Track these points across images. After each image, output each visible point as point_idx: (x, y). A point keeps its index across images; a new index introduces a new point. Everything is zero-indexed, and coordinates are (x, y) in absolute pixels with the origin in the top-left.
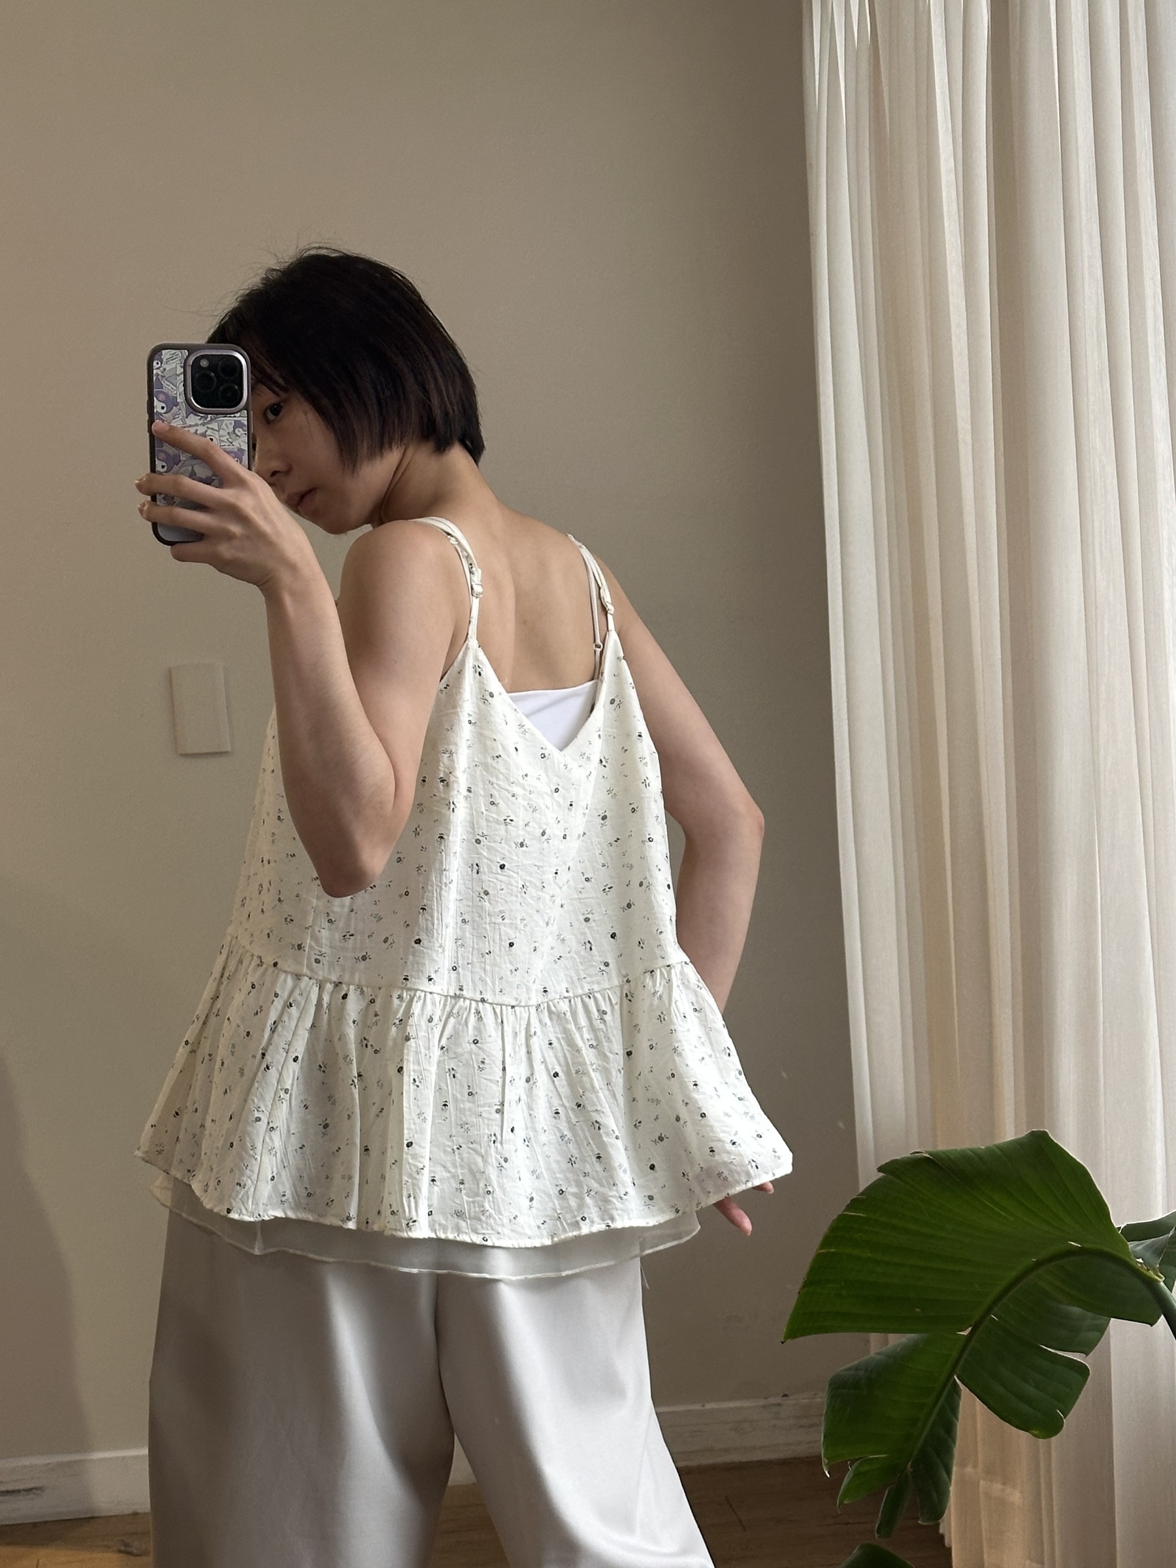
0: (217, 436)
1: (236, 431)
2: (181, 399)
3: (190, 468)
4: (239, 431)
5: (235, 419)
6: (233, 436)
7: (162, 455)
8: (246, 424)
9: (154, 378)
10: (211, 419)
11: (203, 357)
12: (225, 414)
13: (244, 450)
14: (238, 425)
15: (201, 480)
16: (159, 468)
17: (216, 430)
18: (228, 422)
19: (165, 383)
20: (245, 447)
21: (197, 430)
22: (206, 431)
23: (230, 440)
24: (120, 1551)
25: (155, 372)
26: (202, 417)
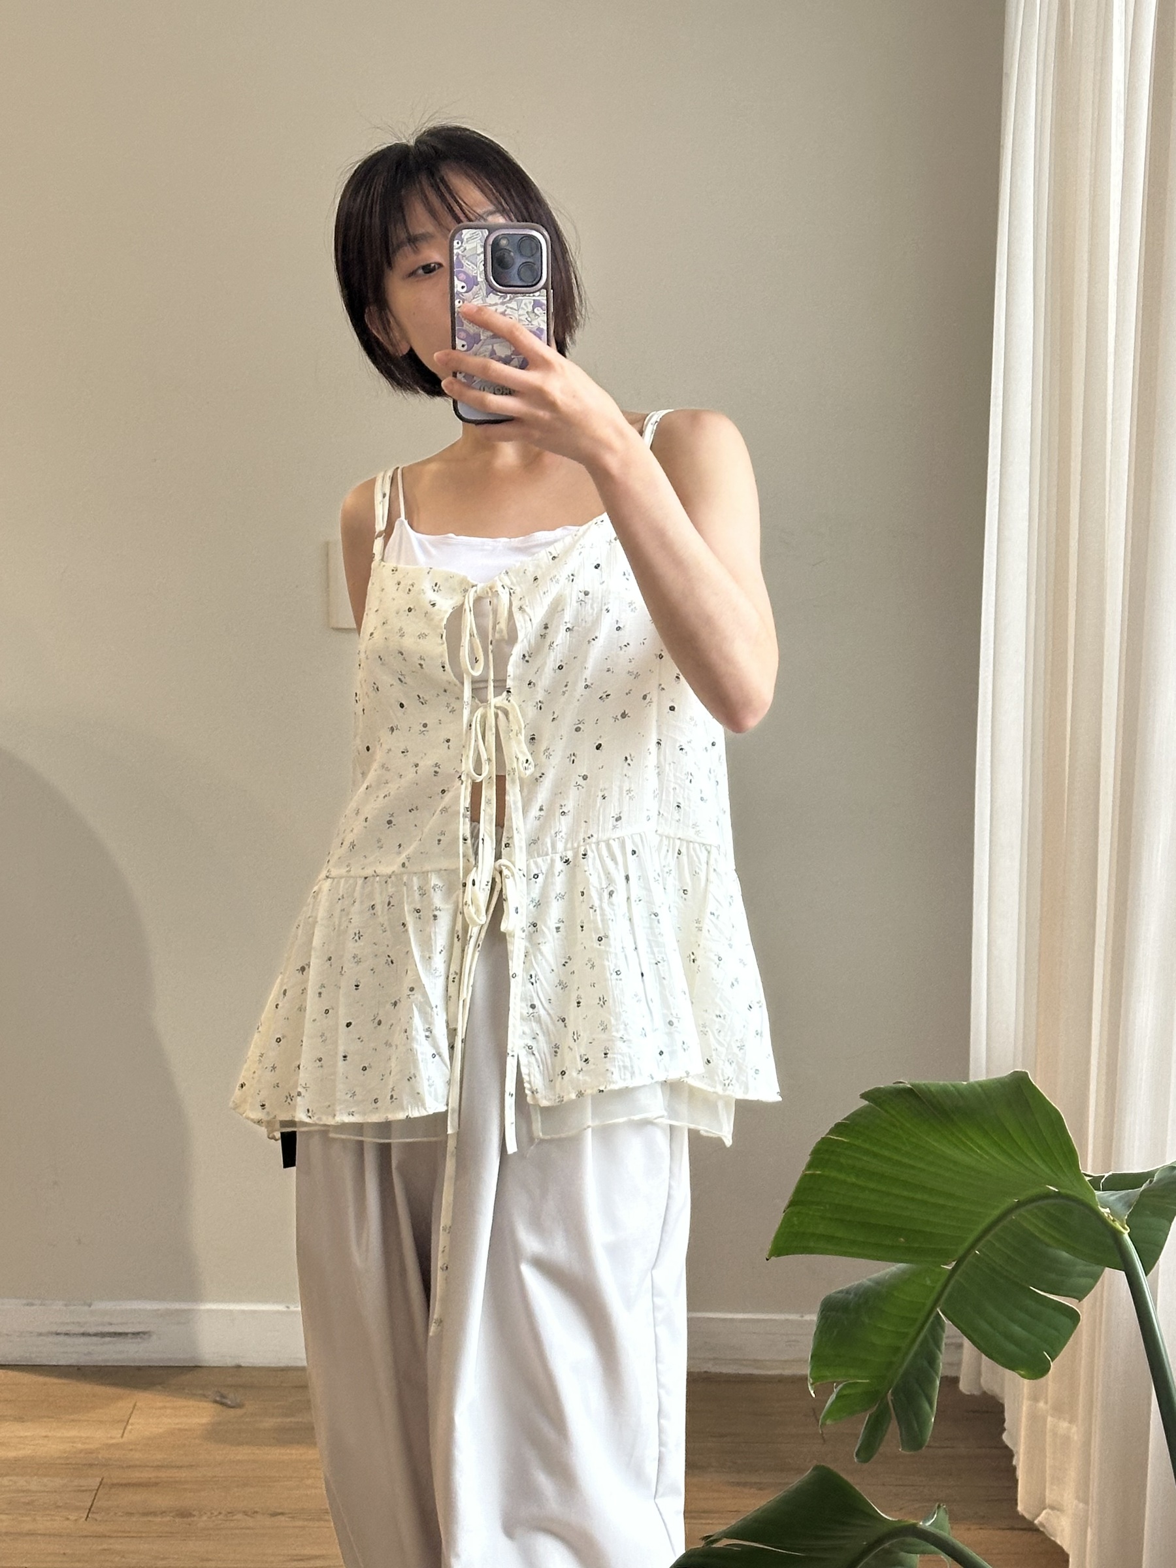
0: (517, 316)
1: (535, 310)
2: (481, 279)
3: (490, 347)
4: (538, 311)
5: (533, 298)
6: (532, 315)
7: (463, 335)
8: (545, 302)
10: (511, 299)
11: (505, 236)
12: (524, 294)
13: (543, 330)
14: (536, 304)
15: (500, 360)
16: (459, 346)
17: (516, 308)
18: (527, 301)
19: (465, 263)
21: (496, 310)
22: (505, 311)
23: (529, 319)
24: (216, 1402)
26: (501, 296)
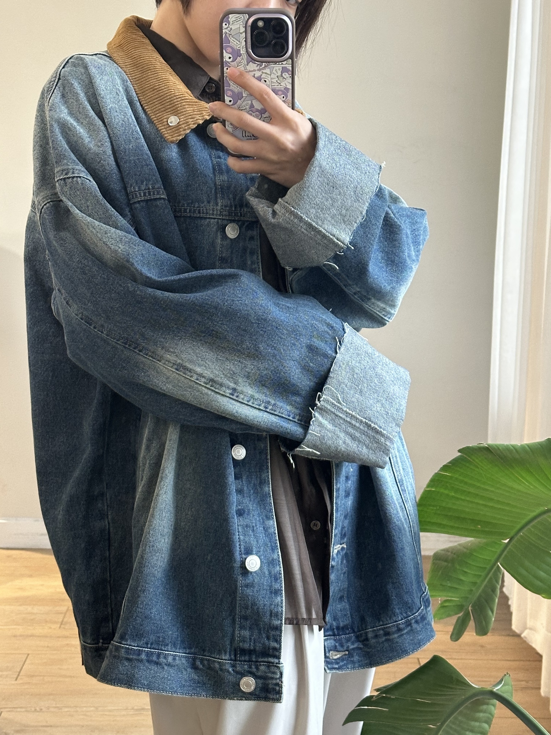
2: (243, 51)
4: (286, 75)
5: (282, 66)
6: (281, 78)
8: (290, 69)
9: (224, 36)
10: (265, 66)
11: (261, 19)
12: (275, 63)
13: (288, 89)
14: (284, 70)
17: (269, 74)
18: (278, 68)
19: (231, 39)
20: (290, 87)
22: (261, 75)
23: (279, 81)
25: (224, 31)
26: (258, 65)
